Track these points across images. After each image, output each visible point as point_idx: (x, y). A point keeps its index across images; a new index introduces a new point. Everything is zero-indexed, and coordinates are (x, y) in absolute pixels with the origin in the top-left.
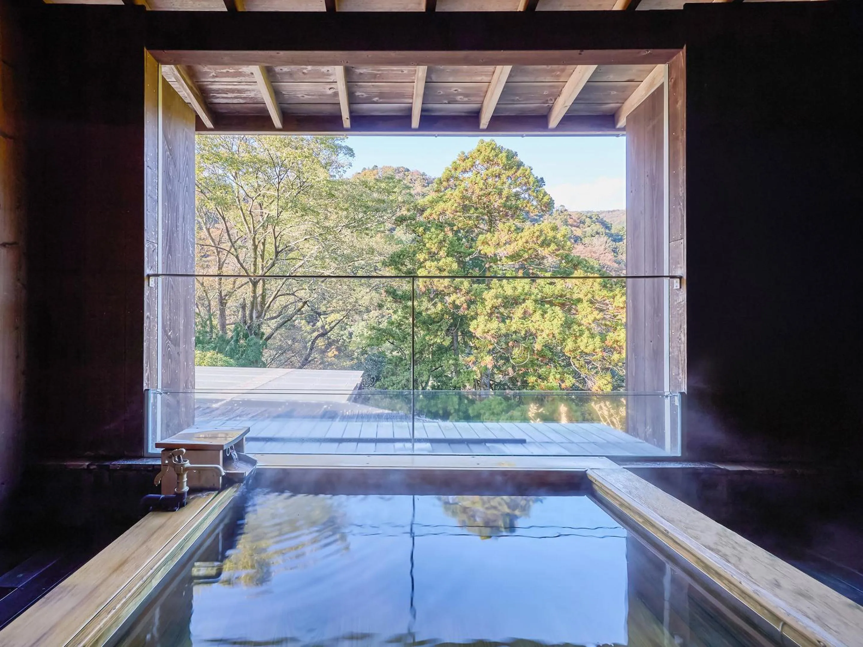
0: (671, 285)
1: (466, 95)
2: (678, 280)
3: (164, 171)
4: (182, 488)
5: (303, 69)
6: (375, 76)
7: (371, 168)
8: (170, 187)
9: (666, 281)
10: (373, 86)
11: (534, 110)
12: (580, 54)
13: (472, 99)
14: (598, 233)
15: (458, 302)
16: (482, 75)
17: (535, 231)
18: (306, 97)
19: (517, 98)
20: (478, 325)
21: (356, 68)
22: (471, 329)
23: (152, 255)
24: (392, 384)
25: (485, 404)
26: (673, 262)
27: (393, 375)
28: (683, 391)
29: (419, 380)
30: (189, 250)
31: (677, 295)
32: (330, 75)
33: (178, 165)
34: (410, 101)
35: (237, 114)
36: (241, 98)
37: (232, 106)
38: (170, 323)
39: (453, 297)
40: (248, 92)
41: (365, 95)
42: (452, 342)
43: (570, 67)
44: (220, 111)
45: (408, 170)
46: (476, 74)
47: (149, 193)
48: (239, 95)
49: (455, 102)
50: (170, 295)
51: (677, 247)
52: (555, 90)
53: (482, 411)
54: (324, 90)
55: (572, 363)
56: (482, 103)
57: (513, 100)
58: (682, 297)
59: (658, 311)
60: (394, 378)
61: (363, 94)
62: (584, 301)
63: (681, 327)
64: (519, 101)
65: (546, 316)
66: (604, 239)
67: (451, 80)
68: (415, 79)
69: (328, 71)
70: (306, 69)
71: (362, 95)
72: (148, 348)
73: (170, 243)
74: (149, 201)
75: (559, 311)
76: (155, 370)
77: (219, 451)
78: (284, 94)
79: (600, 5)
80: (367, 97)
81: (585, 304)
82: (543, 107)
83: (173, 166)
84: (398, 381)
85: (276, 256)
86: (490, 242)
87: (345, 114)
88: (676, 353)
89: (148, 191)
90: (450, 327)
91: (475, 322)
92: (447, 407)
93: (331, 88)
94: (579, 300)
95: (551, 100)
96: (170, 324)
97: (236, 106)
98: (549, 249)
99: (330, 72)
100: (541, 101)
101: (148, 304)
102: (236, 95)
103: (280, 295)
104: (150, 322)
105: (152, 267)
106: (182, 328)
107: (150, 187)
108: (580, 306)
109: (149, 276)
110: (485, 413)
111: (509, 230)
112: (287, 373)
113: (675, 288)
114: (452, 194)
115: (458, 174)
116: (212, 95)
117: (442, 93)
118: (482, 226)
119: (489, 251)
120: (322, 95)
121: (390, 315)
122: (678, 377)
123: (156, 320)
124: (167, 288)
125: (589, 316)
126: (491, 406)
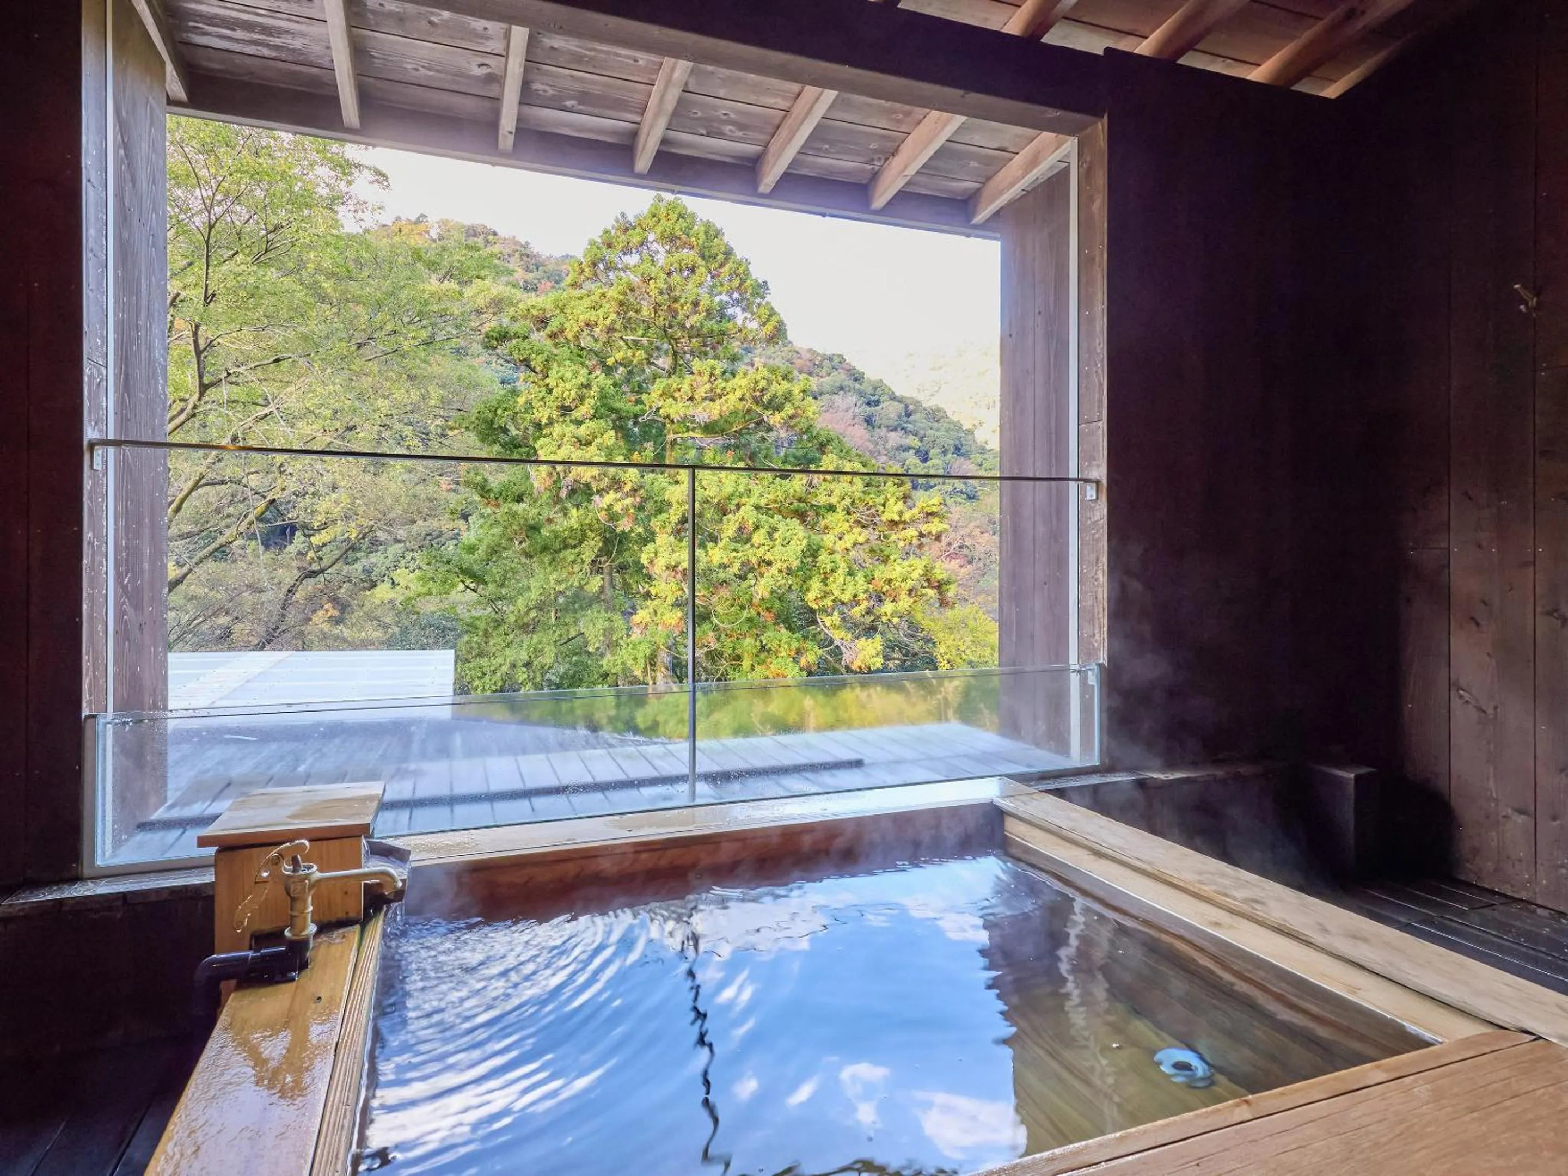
0: (1081, 493)
1: (741, 127)
2: (1095, 485)
3: (115, 195)
4: (304, 928)
5: (432, 13)
6: (579, 58)
7: (413, 219)
8: (126, 235)
9: (1073, 486)
10: (572, 76)
11: (847, 173)
12: (963, 97)
13: (751, 134)
14: (842, 388)
15: (618, 508)
16: (776, 96)
17: (758, 378)
18: (423, 71)
19: (827, 146)
20: (656, 553)
21: (544, 36)
22: (644, 560)
23: (97, 395)
24: (480, 674)
25: (667, 704)
26: (1085, 457)
27: (481, 655)
28: (1101, 661)
29: (535, 663)
30: (157, 383)
31: (1092, 509)
32: (488, 38)
33: (138, 182)
34: (638, 119)
35: (246, 78)
36: (268, 46)
37: (238, 60)
38: (128, 555)
39: (610, 497)
40: (290, 37)
41: (551, 92)
42: (602, 587)
43: (919, 111)
44: (205, 63)
45: (495, 234)
46: (768, 91)
47: (90, 245)
48: (262, 37)
49: (720, 135)
50: (127, 492)
51: (1092, 433)
52: (889, 144)
53: (661, 719)
54: (467, 65)
55: (819, 620)
56: (767, 145)
57: (819, 150)
58: (1101, 512)
59: (1058, 536)
60: (484, 662)
61: (547, 88)
62: (839, 510)
63: (1097, 560)
64: (830, 153)
65: (776, 535)
66: (852, 399)
67: (722, 93)
68: (655, 80)
69: (486, 29)
70: (440, 15)
71: (545, 91)
72: (91, 617)
73: (127, 366)
74: (90, 263)
75: (798, 527)
76: (102, 668)
77: (360, 836)
78: (373, 57)
79: (986, 19)
80: (554, 95)
81: (840, 515)
82: (863, 171)
83: (131, 185)
84: (492, 668)
85: (202, 394)
86: (677, 395)
87: (508, 122)
88: (1090, 602)
89: (90, 239)
90: (597, 556)
91: (650, 547)
92: (593, 714)
93: (483, 65)
94: (831, 508)
95: (880, 159)
96: (127, 560)
97: (248, 61)
98: (783, 414)
99: (490, 32)
100: (862, 159)
101: (90, 510)
102: (256, 36)
103: (207, 484)
104: (93, 555)
105: (96, 424)
106: (146, 566)
107: (92, 232)
108: (830, 518)
109: (92, 446)
110: (666, 722)
111: (712, 375)
112: (280, 661)
113: (1088, 498)
114: (604, 295)
115: (611, 256)
116: (191, 24)
117: (700, 114)
118: (660, 362)
119: (675, 409)
120: (460, 74)
121: (456, 531)
122: (1093, 640)
123: (104, 549)
124: (125, 473)
125: (846, 537)
126: (677, 706)
